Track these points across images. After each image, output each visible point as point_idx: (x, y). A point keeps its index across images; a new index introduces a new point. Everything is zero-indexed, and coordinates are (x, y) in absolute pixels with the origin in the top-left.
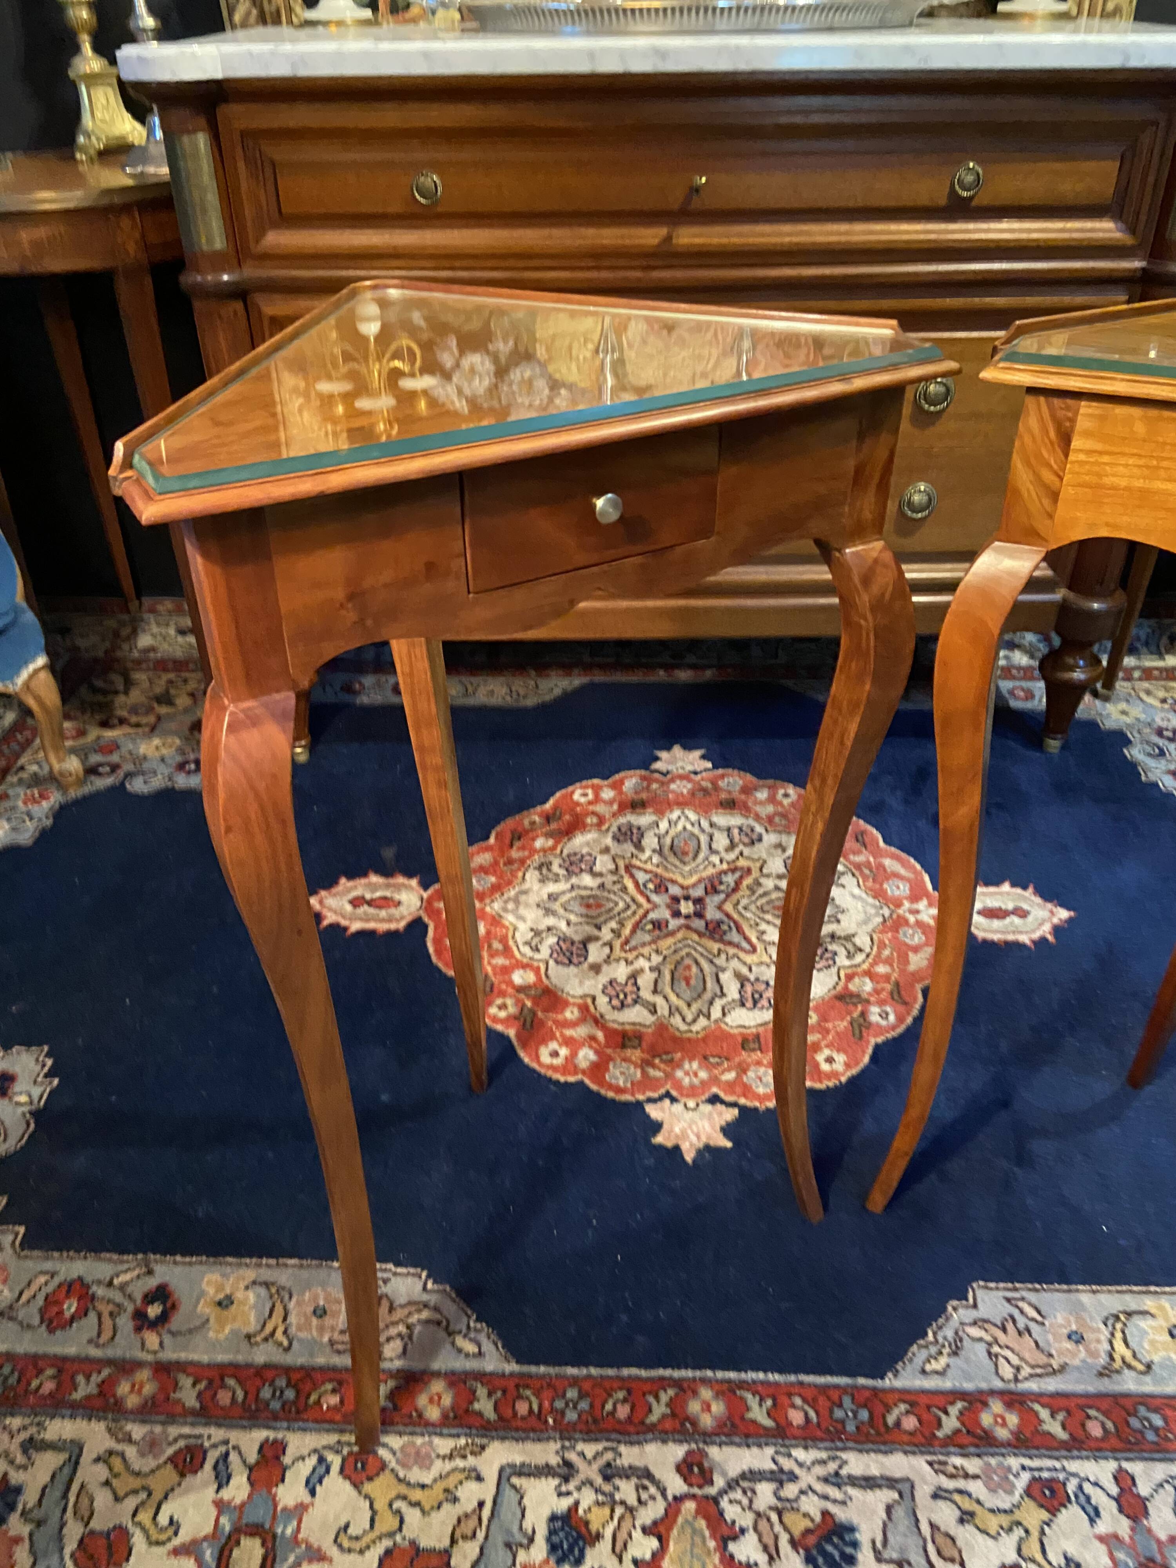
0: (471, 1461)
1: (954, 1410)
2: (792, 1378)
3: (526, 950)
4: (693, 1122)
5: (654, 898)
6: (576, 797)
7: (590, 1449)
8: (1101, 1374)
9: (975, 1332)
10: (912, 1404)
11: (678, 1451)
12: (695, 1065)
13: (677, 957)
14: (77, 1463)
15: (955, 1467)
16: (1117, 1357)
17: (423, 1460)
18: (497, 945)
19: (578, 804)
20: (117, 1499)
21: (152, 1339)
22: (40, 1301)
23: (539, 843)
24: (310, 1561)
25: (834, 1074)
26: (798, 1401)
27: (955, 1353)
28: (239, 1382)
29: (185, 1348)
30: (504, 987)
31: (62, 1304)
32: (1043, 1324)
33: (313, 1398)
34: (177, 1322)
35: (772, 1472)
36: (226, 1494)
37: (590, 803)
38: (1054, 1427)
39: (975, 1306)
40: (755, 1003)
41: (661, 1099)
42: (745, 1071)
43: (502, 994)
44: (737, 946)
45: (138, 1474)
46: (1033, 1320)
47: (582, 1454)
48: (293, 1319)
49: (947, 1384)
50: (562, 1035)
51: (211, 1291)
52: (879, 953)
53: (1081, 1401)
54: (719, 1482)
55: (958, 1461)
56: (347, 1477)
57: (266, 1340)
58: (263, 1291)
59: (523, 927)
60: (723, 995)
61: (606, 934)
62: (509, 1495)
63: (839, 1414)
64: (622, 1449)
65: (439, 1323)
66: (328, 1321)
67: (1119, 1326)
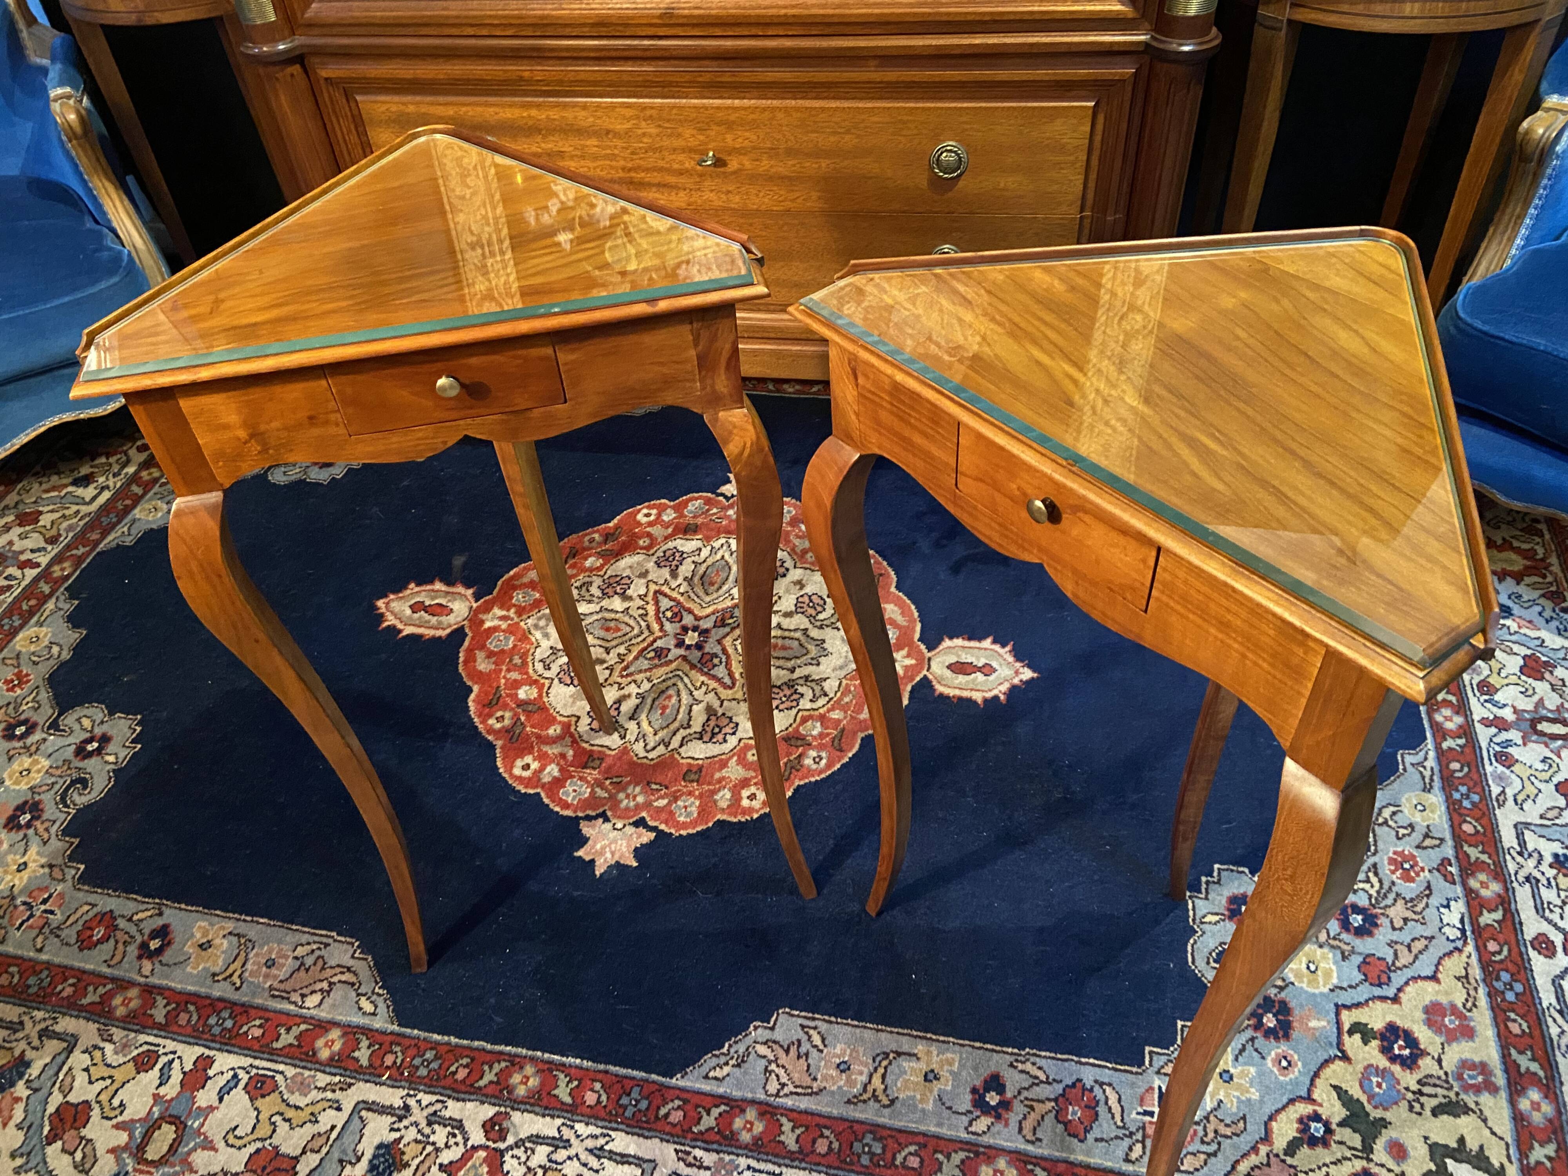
0: (338, 1095)
1: (715, 1112)
2: (602, 1067)
3: (539, 667)
4: (615, 841)
5: (668, 626)
6: (640, 517)
7: (426, 1099)
8: (849, 1102)
9: (762, 1050)
10: (685, 1101)
11: (489, 1111)
12: (638, 789)
13: (663, 686)
14: (71, 1052)
15: (695, 1158)
16: (870, 1089)
17: (303, 1087)
18: (517, 660)
19: (639, 524)
20: (91, 1082)
21: (147, 966)
22: (79, 926)
23: (588, 563)
24: (204, 1149)
25: (751, 810)
26: (598, 1086)
27: (738, 1065)
28: (197, 1009)
29: (167, 977)
30: (508, 700)
31: (92, 929)
32: (821, 1051)
33: (245, 1028)
34: (166, 957)
35: (554, 1138)
36: (162, 1091)
37: (650, 524)
38: (789, 1139)
39: (772, 1029)
40: (713, 735)
41: (596, 818)
42: (676, 799)
43: (505, 707)
44: (719, 680)
45: (109, 1066)
46: (816, 1046)
47: (419, 1102)
48: (249, 966)
49: (721, 1090)
50: (539, 750)
51: (198, 935)
52: (840, 699)
53: (822, 1121)
54: (510, 1140)
55: (698, 1153)
56: (248, 1092)
57: (225, 979)
58: (235, 939)
59: (545, 644)
60: (689, 726)
61: (612, 658)
62: (356, 1123)
63: (624, 1101)
64: (450, 1103)
65: (353, 984)
66: (274, 971)
67: (884, 1063)
